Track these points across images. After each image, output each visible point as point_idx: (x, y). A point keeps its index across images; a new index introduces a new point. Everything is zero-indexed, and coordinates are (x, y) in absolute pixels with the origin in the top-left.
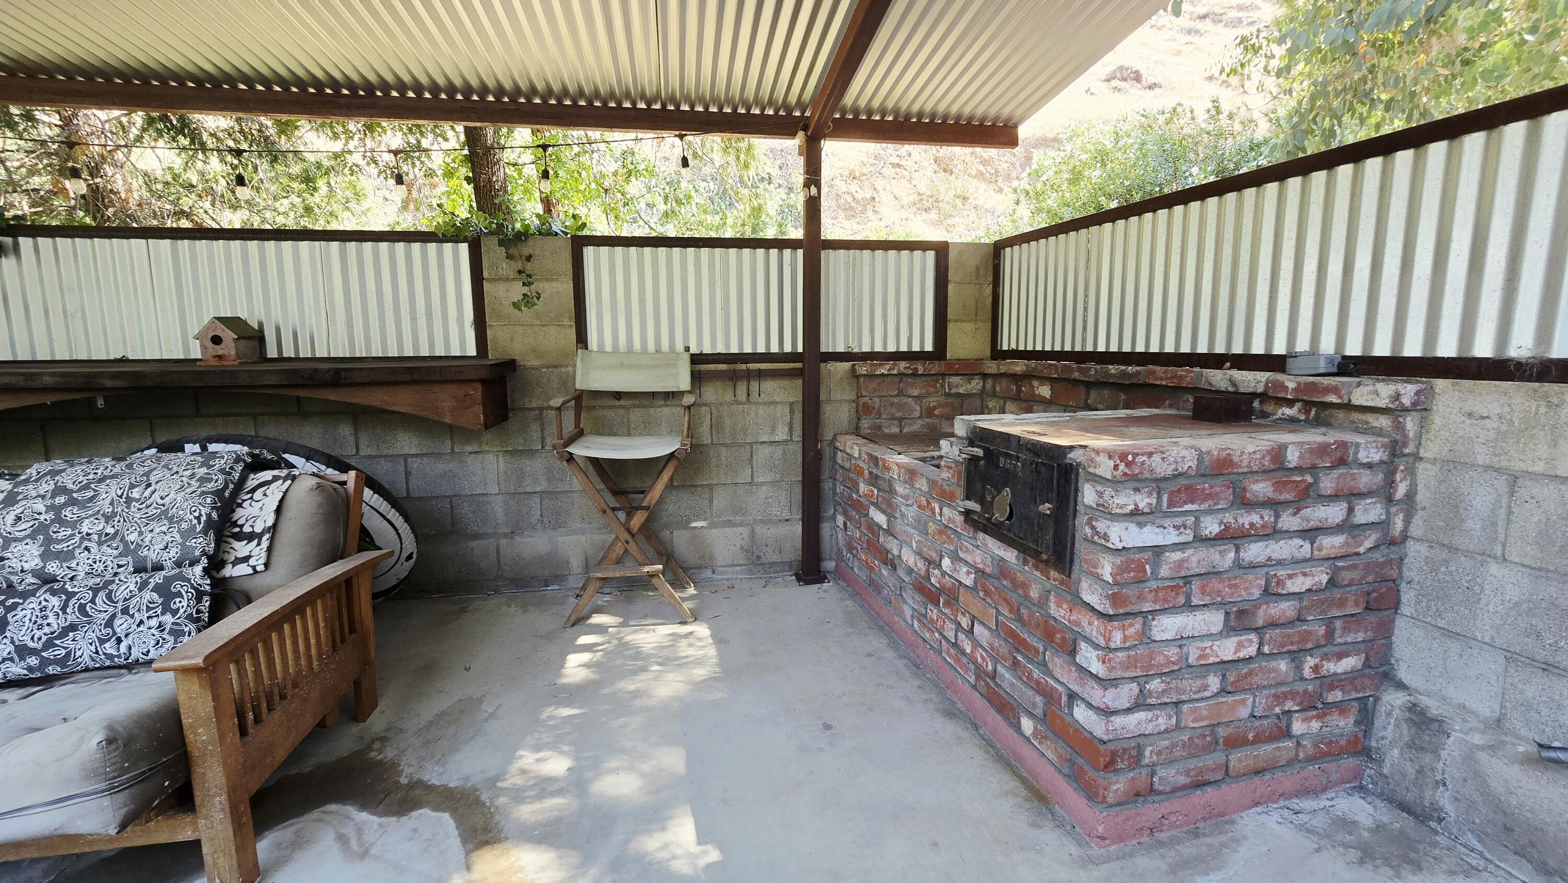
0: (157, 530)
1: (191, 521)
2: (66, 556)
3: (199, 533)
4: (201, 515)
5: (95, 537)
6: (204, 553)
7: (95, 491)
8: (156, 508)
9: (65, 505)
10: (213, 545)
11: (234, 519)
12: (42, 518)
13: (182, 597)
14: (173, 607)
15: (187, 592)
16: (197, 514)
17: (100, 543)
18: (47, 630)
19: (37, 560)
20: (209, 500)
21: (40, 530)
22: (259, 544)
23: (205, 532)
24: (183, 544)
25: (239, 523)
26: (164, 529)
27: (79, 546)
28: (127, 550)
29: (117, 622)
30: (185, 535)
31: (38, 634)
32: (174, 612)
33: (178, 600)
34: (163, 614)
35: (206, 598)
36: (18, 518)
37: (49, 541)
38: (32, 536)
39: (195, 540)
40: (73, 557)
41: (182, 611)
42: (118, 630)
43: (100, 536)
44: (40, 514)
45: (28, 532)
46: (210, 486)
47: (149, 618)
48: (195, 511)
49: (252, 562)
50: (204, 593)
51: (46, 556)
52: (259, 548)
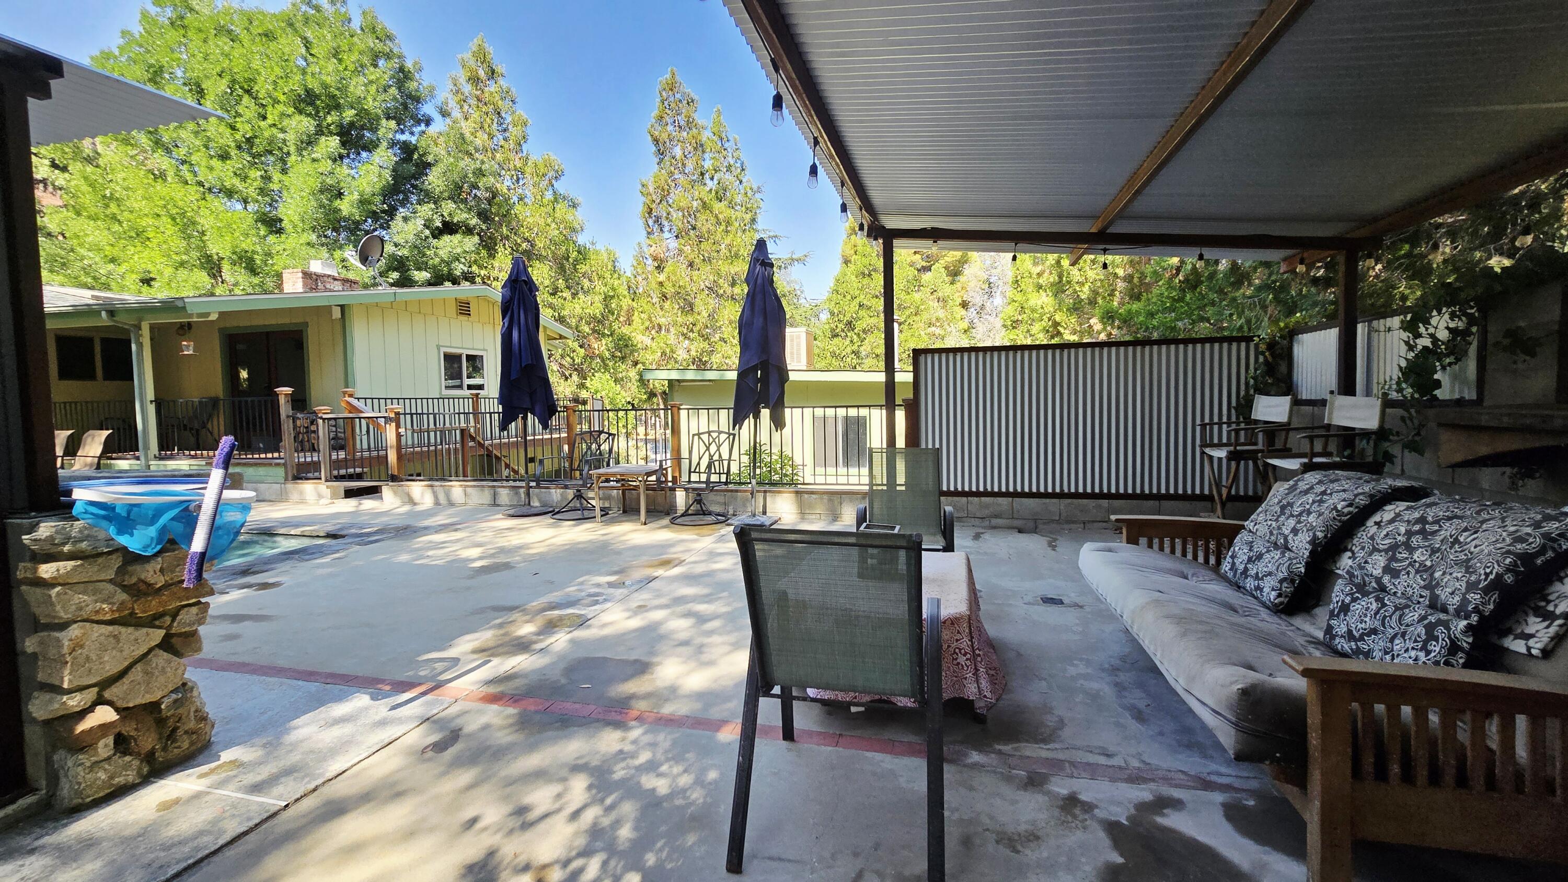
0: (1454, 575)
1: (1480, 575)
2: (1395, 574)
3: (1480, 589)
4: (1491, 572)
5: (1417, 565)
6: (1476, 610)
7: (1440, 526)
8: (1466, 555)
9: (1417, 533)
10: (1491, 607)
11: (1547, 592)
12: (1399, 538)
13: (1438, 642)
14: (1429, 648)
15: (1443, 640)
16: (1488, 571)
17: (1417, 572)
18: (1363, 625)
19: (1380, 571)
20: (1508, 561)
21: (1394, 548)
22: (1547, 627)
23: (1486, 591)
24: (1464, 595)
25: (1551, 598)
26: (1459, 575)
27: (1405, 569)
28: (1430, 586)
29: (1397, 641)
30: (1471, 587)
31: (1360, 626)
32: (1428, 653)
33: (1434, 643)
34: (1421, 650)
35: (1460, 654)
36: (1387, 535)
37: (1393, 559)
38: (1386, 551)
39: (1472, 595)
40: (1398, 577)
41: (1433, 654)
42: (1395, 648)
43: (1421, 565)
44: (1399, 535)
45: (1386, 547)
46: (1519, 547)
47: (1413, 648)
48: (1488, 567)
49: (1531, 642)
50: (1461, 649)
51: (1387, 569)
52: (1546, 630)
